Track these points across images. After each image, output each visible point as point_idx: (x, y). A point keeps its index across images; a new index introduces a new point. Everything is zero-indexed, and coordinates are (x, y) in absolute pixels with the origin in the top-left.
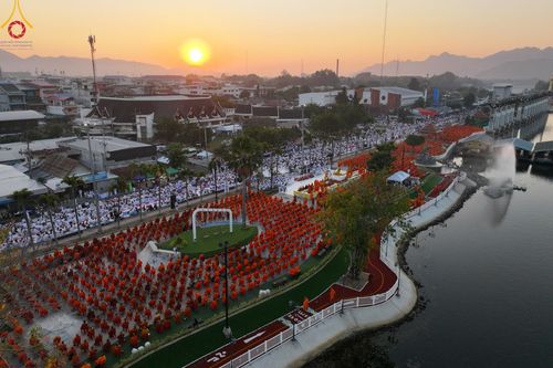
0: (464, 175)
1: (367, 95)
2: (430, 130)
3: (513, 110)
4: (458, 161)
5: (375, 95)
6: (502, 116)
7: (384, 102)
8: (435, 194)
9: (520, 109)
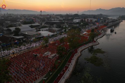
0: (103, 33)
1: (86, 20)
2: (98, 26)
3: (112, 23)
4: (103, 31)
5: (88, 20)
6: (110, 24)
7: (90, 21)
8: (100, 35)
9: (113, 23)
